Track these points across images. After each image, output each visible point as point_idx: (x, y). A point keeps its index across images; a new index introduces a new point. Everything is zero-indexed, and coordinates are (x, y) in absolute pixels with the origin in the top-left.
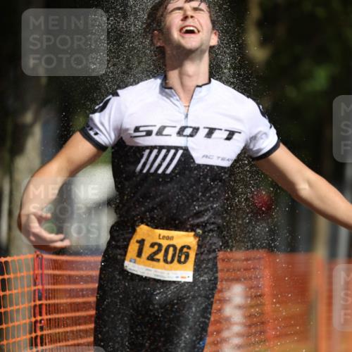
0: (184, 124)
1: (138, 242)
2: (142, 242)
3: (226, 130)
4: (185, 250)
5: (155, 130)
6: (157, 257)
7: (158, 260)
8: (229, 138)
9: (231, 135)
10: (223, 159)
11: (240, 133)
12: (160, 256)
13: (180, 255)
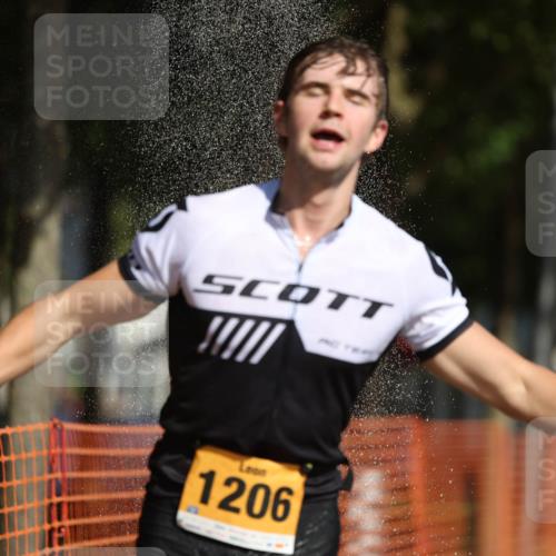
0: (293, 280)
1: (202, 475)
2: (209, 477)
3: (366, 300)
4: (284, 496)
5: (240, 286)
6: (235, 504)
7: (236, 510)
8: (370, 313)
9: (374, 308)
10: (355, 350)
11: (391, 305)
12: (241, 503)
13: (276, 504)
